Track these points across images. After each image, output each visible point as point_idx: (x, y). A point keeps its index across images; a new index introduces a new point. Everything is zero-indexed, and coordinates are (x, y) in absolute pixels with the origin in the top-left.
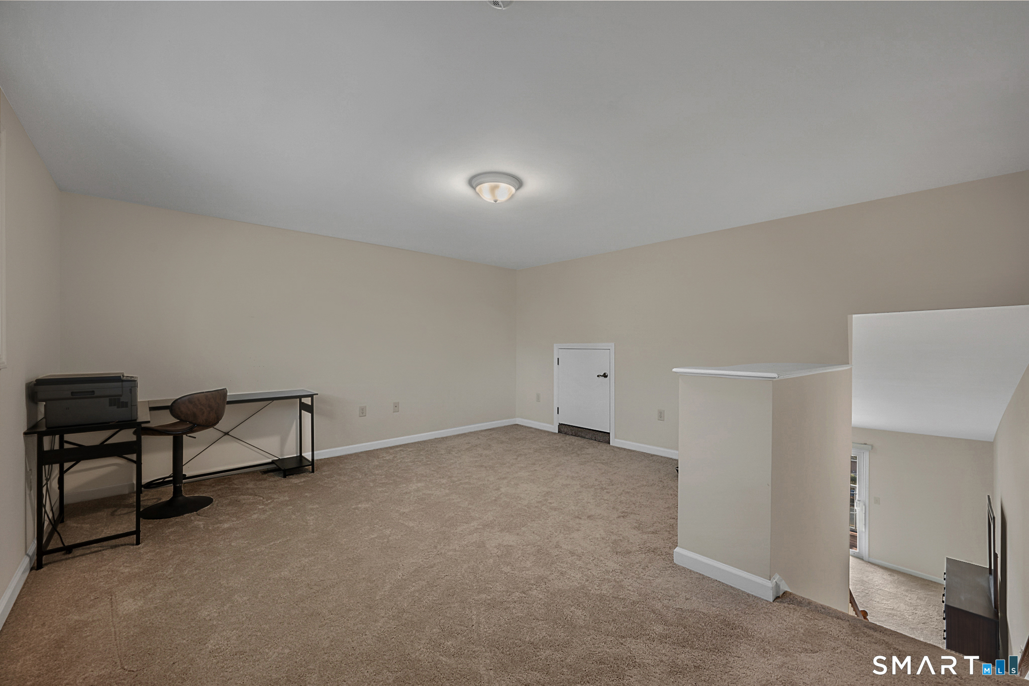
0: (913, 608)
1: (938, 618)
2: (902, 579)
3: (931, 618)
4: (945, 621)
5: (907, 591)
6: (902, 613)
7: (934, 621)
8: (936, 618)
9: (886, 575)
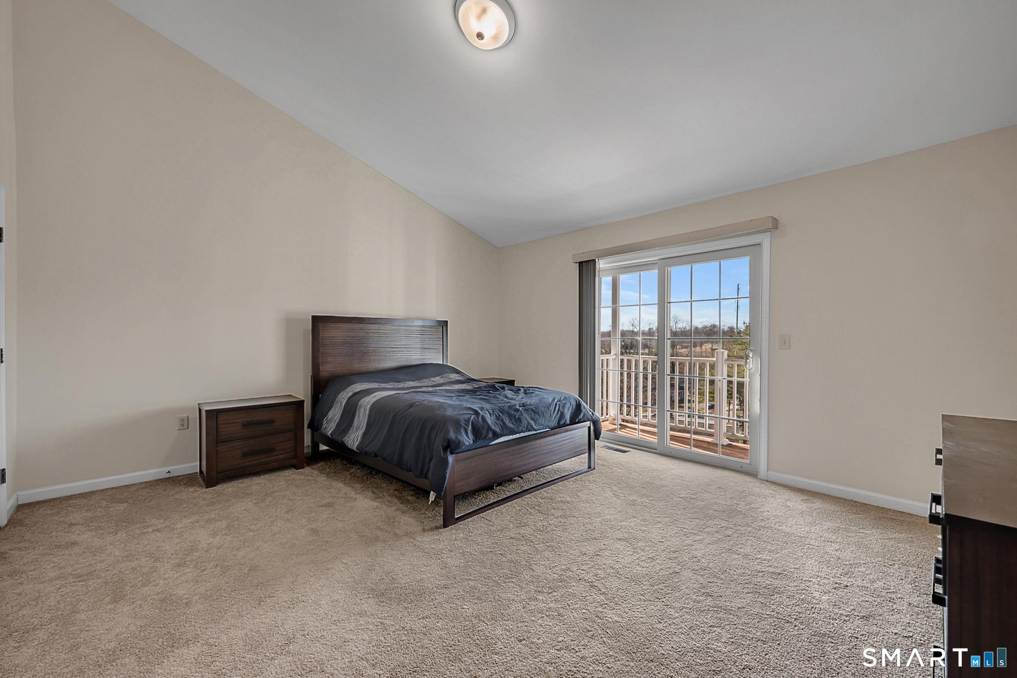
0: (840, 571)
1: (915, 600)
2: (829, 506)
3: (891, 600)
4: (942, 612)
5: (836, 531)
6: (803, 586)
7: (899, 612)
8: (907, 599)
9: (796, 503)
